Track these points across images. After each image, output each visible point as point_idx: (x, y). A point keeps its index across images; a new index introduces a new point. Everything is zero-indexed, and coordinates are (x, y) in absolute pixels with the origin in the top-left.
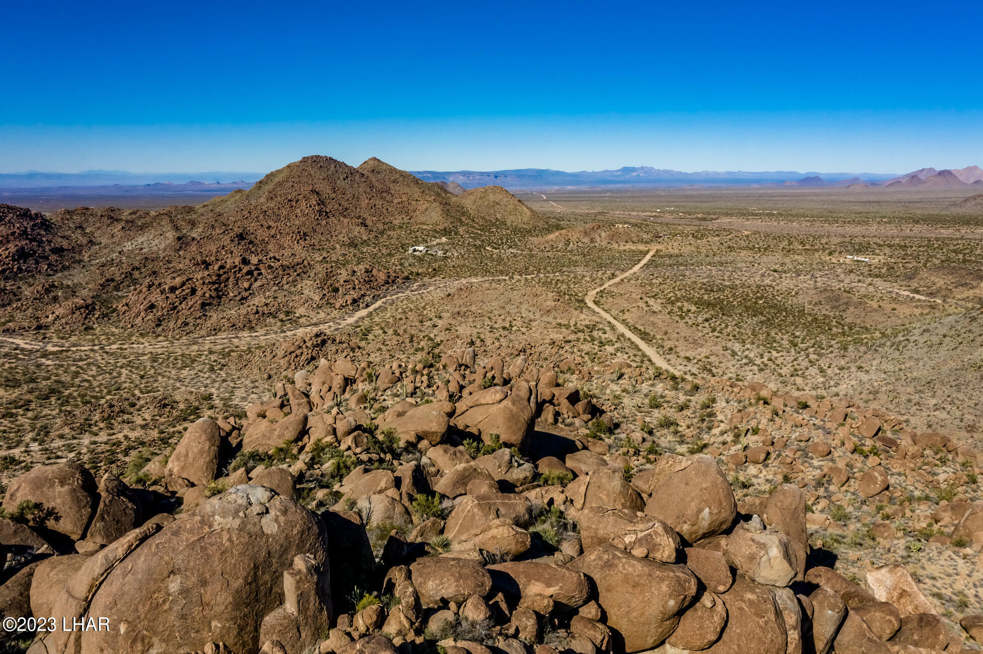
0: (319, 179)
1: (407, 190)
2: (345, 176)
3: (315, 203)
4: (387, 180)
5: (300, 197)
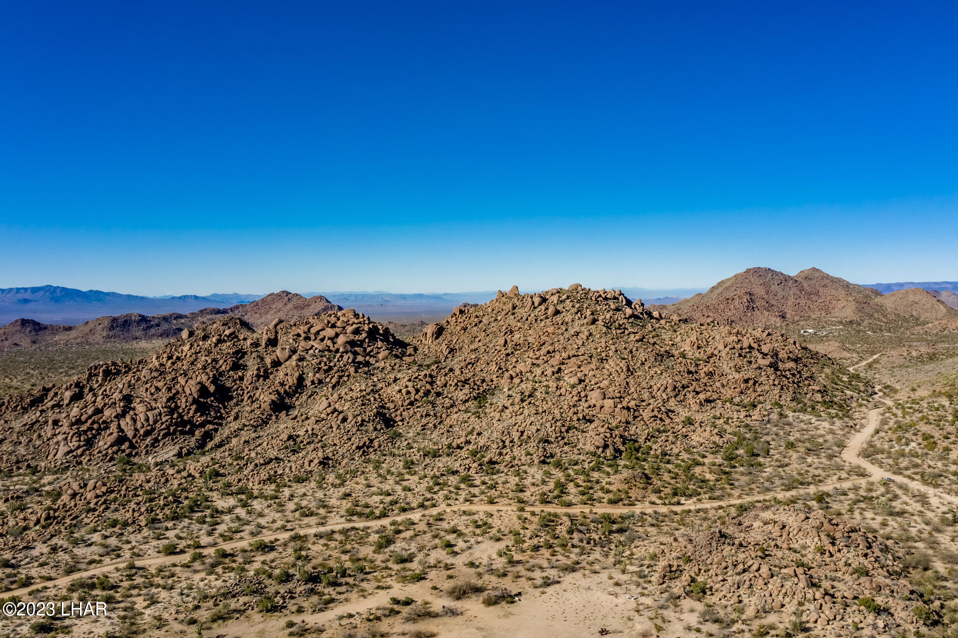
0: (757, 284)
1: (834, 292)
2: (779, 282)
3: (745, 301)
4: (817, 285)
5: (735, 297)
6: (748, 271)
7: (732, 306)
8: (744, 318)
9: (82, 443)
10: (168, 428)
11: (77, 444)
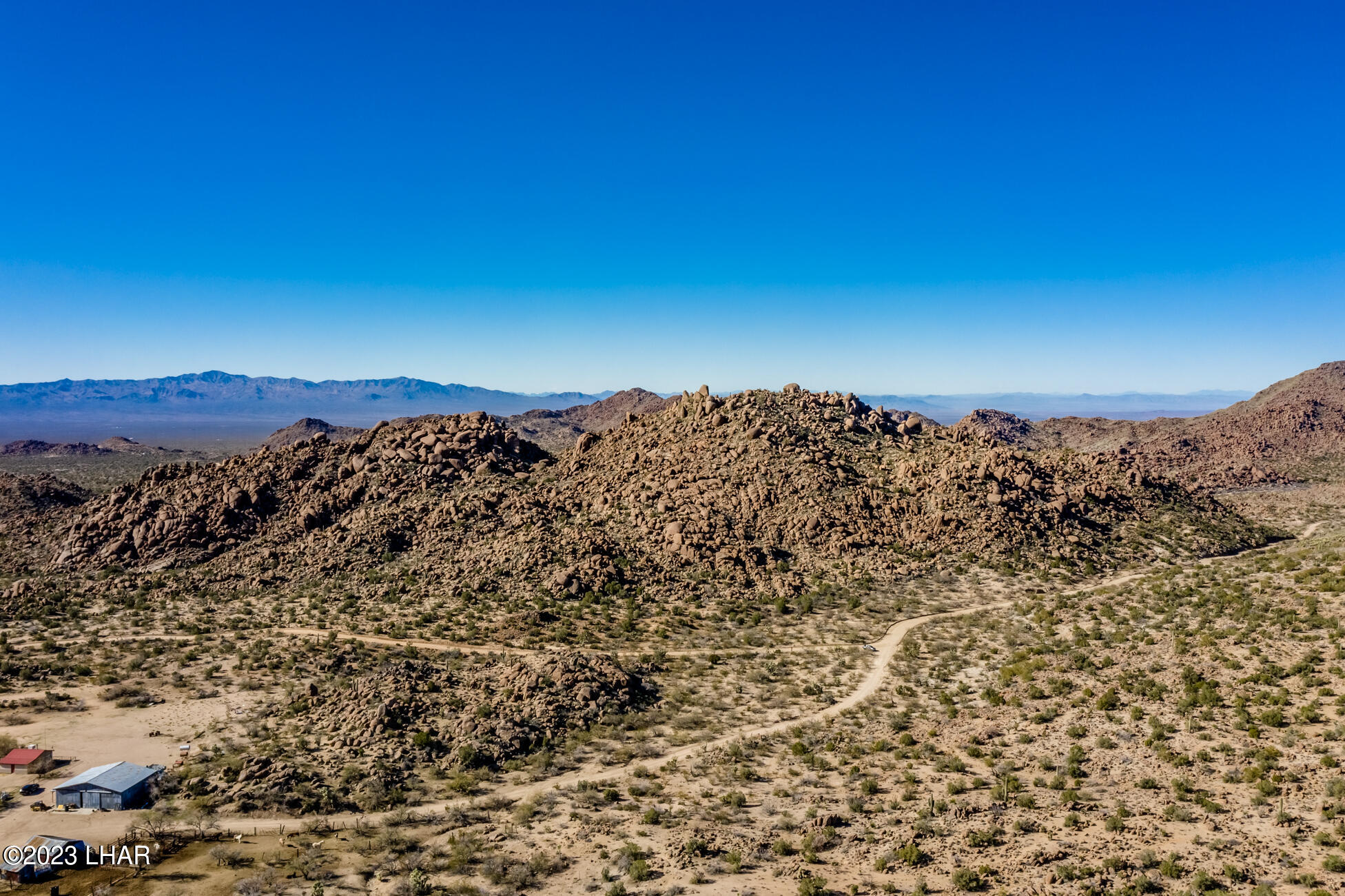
3: (1302, 414)
6: (1324, 367)
7: (1276, 422)
8: (1292, 442)
9: (83, 549)
10: (179, 539)
11: (78, 549)
